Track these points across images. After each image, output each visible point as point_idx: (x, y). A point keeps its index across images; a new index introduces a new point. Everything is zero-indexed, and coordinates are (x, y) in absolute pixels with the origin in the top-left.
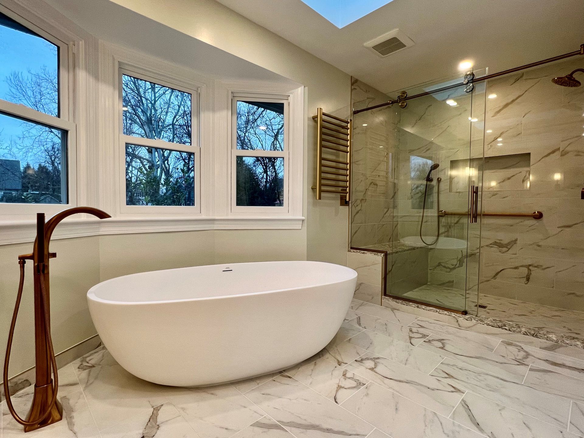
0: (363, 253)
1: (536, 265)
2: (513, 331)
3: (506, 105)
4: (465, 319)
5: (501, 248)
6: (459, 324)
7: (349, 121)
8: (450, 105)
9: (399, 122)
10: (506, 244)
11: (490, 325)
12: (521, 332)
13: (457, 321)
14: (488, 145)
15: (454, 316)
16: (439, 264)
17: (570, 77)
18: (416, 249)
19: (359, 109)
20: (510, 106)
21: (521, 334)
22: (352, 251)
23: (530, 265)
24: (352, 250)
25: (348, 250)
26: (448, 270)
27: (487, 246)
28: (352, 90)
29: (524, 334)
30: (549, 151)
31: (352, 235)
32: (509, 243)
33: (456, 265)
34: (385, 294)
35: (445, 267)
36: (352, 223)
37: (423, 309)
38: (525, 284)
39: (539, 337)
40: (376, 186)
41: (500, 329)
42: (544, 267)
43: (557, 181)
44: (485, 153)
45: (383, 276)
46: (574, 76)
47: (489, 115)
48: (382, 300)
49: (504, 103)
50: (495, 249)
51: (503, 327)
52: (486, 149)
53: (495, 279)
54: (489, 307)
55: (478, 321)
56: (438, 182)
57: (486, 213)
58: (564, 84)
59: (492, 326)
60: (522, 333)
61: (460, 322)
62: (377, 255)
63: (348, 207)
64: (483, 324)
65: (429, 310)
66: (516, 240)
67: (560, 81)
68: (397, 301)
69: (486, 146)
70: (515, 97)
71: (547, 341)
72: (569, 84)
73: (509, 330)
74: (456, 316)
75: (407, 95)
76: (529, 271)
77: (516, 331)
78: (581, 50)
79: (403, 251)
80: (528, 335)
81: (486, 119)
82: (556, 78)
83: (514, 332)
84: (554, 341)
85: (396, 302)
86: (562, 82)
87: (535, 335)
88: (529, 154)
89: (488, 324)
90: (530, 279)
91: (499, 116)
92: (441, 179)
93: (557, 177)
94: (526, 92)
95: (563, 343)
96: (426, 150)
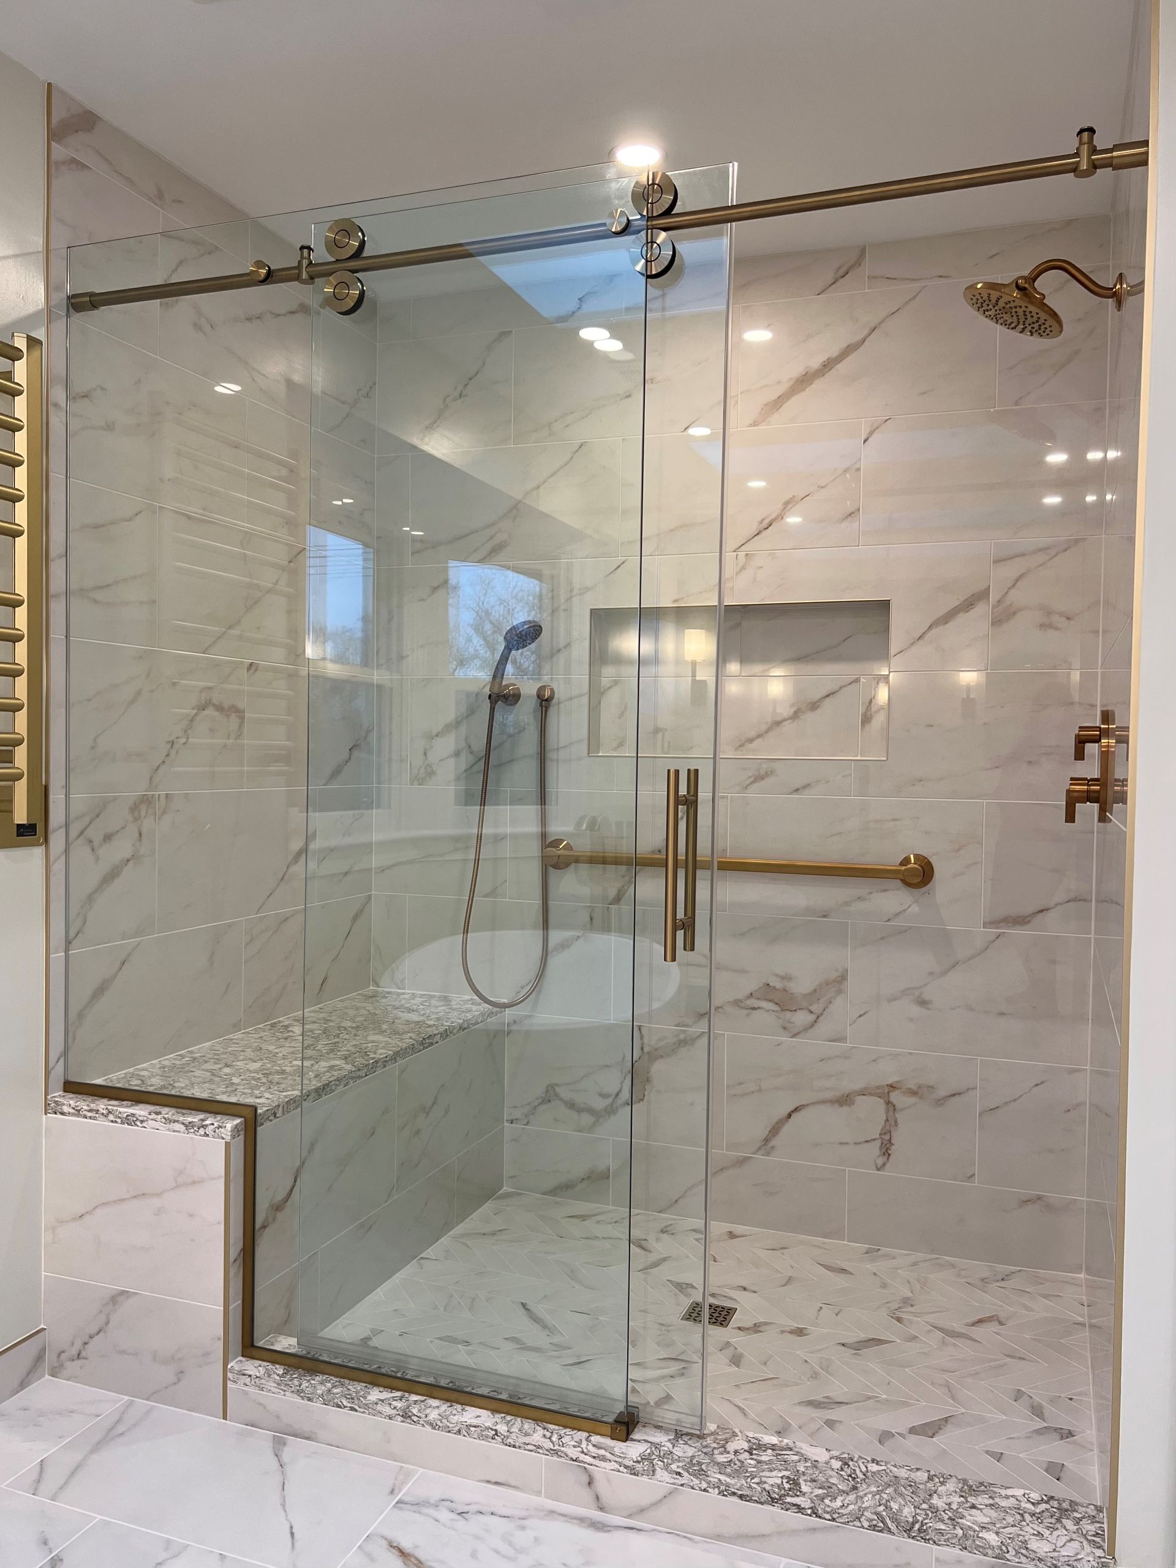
0: (129, 1120)
1: (912, 1085)
2: (828, 1516)
3: (804, 381)
4: (626, 1467)
5: (788, 1014)
6: (598, 1498)
7: (21, 343)
8: (597, 345)
9: (367, 396)
10: (805, 995)
11: (734, 1494)
12: (859, 1519)
13: (587, 1480)
14: (735, 551)
15: (574, 1453)
16: (549, 1096)
17: (1025, 288)
18: (438, 1038)
19: (99, 288)
20: (818, 384)
21: (863, 1527)
22: (66, 1109)
23: (892, 1087)
24: (70, 1102)
25: (47, 1105)
26: (587, 1119)
27: (737, 1003)
28: (51, 167)
29: (873, 1528)
30: (954, 602)
31: (73, 1013)
32: (814, 995)
33: (617, 1095)
34: (250, 1348)
35: (571, 1105)
36: (68, 943)
37: (431, 1424)
38: (878, 1170)
39: (931, 1535)
40: (234, 720)
41: (776, 1510)
42: (942, 1092)
43: (968, 688)
44: (727, 586)
45: (235, 1251)
46: (1042, 284)
47: (742, 413)
48: (230, 1385)
49: (796, 370)
50: (767, 1015)
51: (789, 1499)
52: (728, 572)
53: (768, 1154)
54: (747, 1309)
55: (679, 1474)
56: (541, 705)
57: (731, 856)
58: (1006, 317)
59: (741, 1497)
60: (866, 1524)
61: (601, 1486)
62: (202, 1131)
63: (38, 852)
64: (705, 1490)
65: (459, 1432)
66: (843, 978)
67: (993, 299)
68: (305, 1384)
69: (729, 556)
70: (834, 351)
71: (965, 1553)
72: (1022, 320)
73: (815, 1513)
74: (582, 1457)
75: (363, 243)
76: (891, 1113)
77: (842, 1515)
78: (1077, 155)
79: (362, 1073)
80: (890, 1531)
81: (731, 430)
82: (979, 286)
83: (834, 1520)
84: (990, 1552)
85: (299, 1392)
86: (1001, 304)
87: (917, 1526)
88: (884, 606)
89: (723, 1488)
90: (893, 1148)
91: (777, 422)
92: (552, 690)
93: (969, 677)
94: (873, 334)
95: (1023, 1559)
96: (489, 546)
